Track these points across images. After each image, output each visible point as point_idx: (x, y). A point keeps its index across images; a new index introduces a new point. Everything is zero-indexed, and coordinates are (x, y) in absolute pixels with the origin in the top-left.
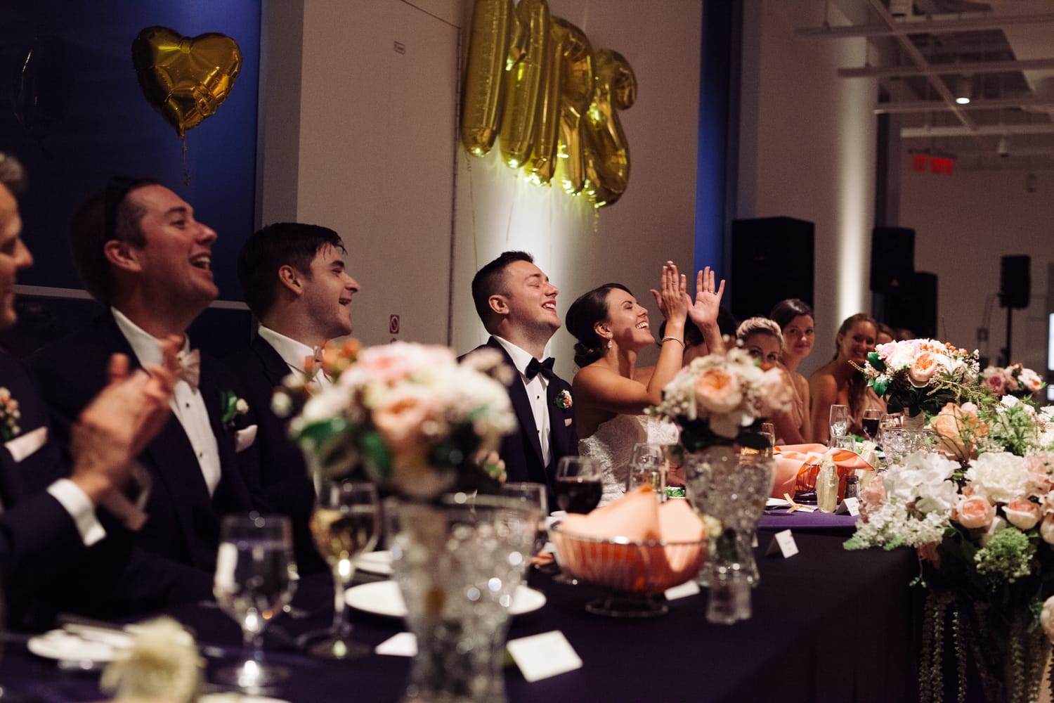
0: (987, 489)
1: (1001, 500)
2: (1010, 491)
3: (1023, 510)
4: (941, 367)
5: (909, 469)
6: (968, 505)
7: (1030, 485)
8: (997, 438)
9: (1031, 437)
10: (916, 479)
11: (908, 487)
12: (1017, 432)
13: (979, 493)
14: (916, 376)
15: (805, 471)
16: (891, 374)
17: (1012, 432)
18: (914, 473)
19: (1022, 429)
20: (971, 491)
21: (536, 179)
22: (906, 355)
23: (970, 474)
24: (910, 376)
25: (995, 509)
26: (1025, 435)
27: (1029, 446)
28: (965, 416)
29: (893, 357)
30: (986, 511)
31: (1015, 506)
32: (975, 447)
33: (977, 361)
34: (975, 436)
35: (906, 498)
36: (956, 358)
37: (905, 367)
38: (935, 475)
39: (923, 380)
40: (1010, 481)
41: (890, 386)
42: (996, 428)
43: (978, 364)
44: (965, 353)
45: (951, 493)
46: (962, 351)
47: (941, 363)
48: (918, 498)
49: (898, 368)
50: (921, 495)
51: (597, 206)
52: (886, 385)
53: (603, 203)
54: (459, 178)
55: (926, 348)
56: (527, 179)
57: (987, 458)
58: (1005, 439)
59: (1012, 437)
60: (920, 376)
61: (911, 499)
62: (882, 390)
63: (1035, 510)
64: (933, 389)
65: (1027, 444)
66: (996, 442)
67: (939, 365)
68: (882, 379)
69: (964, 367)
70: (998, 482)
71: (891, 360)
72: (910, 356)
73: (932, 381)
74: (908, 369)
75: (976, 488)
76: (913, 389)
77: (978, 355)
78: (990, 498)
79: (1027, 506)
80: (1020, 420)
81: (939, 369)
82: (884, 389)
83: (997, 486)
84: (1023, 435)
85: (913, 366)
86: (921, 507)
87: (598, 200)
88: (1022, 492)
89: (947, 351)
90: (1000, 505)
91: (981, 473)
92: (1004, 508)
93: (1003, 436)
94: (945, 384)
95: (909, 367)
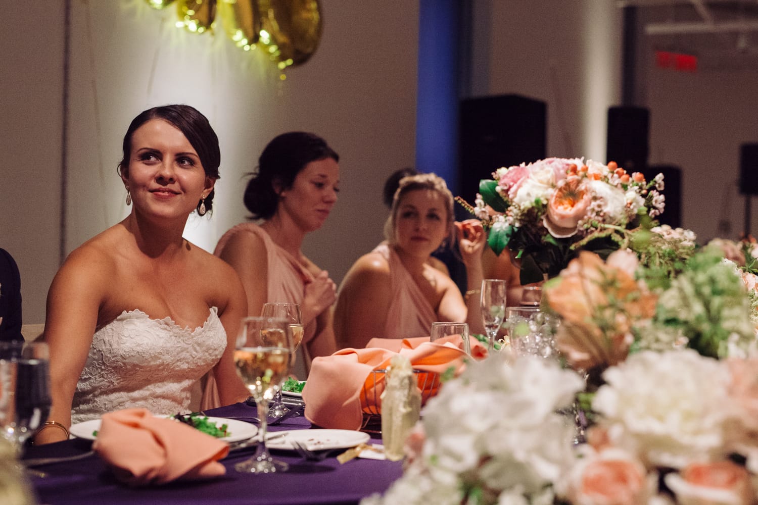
0: (638, 436)
1: (666, 459)
2: (686, 440)
3: (714, 485)
4: (598, 202)
5: (479, 390)
6: (594, 472)
7: (730, 426)
8: (671, 321)
9: (737, 318)
10: (485, 414)
11: (466, 431)
12: (707, 305)
13: (621, 444)
14: (556, 218)
15: (377, 384)
16: (517, 215)
17: (698, 308)
18: (483, 399)
19: (716, 301)
20: (604, 441)
21: (193, 25)
22: (541, 182)
23: (604, 400)
24: (548, 218)
25: (652, 482)
26: (726, 313)
27: (735, 337)
28: (609, 277)
29: (519, 187)
30: (634, 486)
31: (697, 475)
32: (629, 339)
33: (661, 193)
34: (629, 318)
35: (458, 458)
36: (625, 187)
37: (537, 202)
38: (525, 406)
39: (569, 225)
40: (688, 416)
41: (515, 237)
42: (669, 300)
43: (662, 197)
44: (640, 180)
45: (562, 444)
46: (636, 175)
47: (598, 195)
48: (486, 459)
49: (527, 204)
50: (493, 448)
51: (282, 65)
52: (508, 235)
53: (290, 62)
54: (73, 12)
55: (574, 170)
56: (180, 24)
57: (645, 364)
58: (686, 323)
59: (698, 319)
60: (563, 217)
61: (471, 459)
62: (501, 243)
63: (740, 485)
64: (582, 238)
65: (729, 333)
66: (670, 329)
67: (595, 198)
68: (501, 224)
69: (637, 203)
70: (661, 419)
71: (515, 193)
72: (548, 183)
73: (582, 225)
74: (545, 206)
75: (615, 432)
76: (551, 240)
77: (663, 183)
78: (643, 457)
79: (722, 476)
80: (712, 281)
81: (594, 204)
82: (505, 241)
83: (657, 428)
84: (719, 311)
85: (552, 201)
86: (496, 476)
87: (283, 58)
88: (712, 440)
89: (610, 176)
90: (664, 472)
91: (625, 400)
92: (673, 481)
93: (683, 315)
94: (602, 230)
95: (545, 202)
